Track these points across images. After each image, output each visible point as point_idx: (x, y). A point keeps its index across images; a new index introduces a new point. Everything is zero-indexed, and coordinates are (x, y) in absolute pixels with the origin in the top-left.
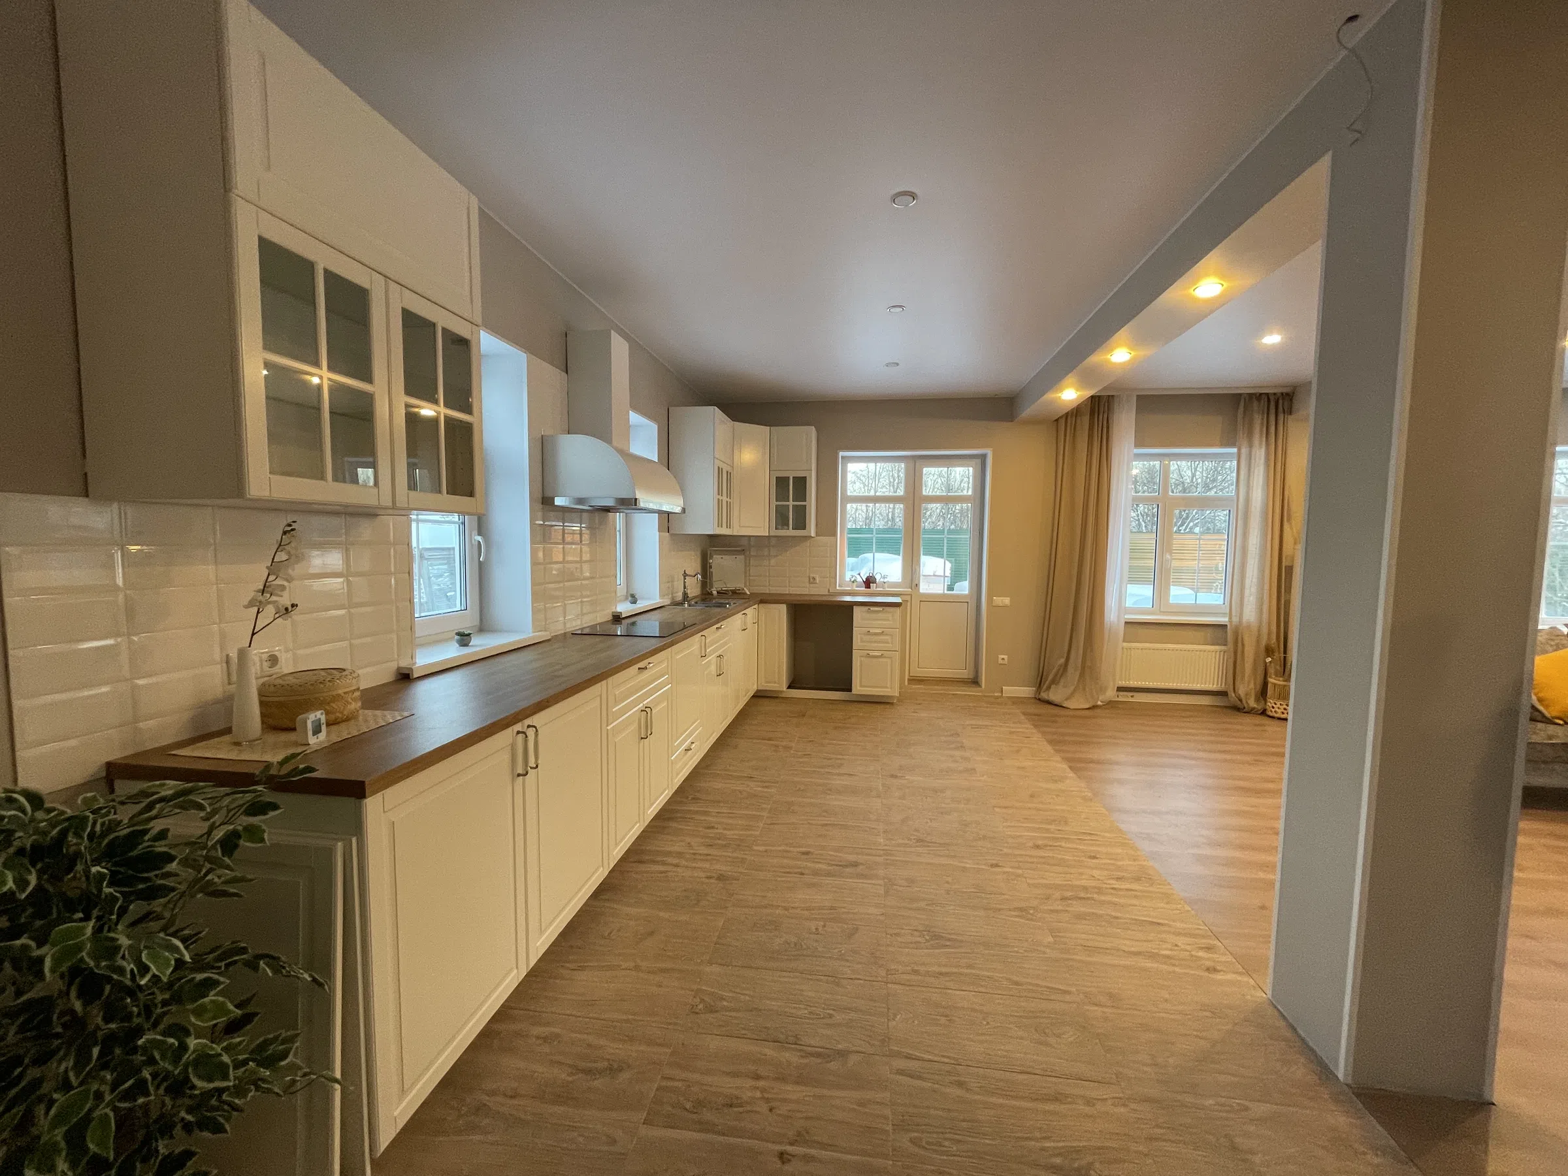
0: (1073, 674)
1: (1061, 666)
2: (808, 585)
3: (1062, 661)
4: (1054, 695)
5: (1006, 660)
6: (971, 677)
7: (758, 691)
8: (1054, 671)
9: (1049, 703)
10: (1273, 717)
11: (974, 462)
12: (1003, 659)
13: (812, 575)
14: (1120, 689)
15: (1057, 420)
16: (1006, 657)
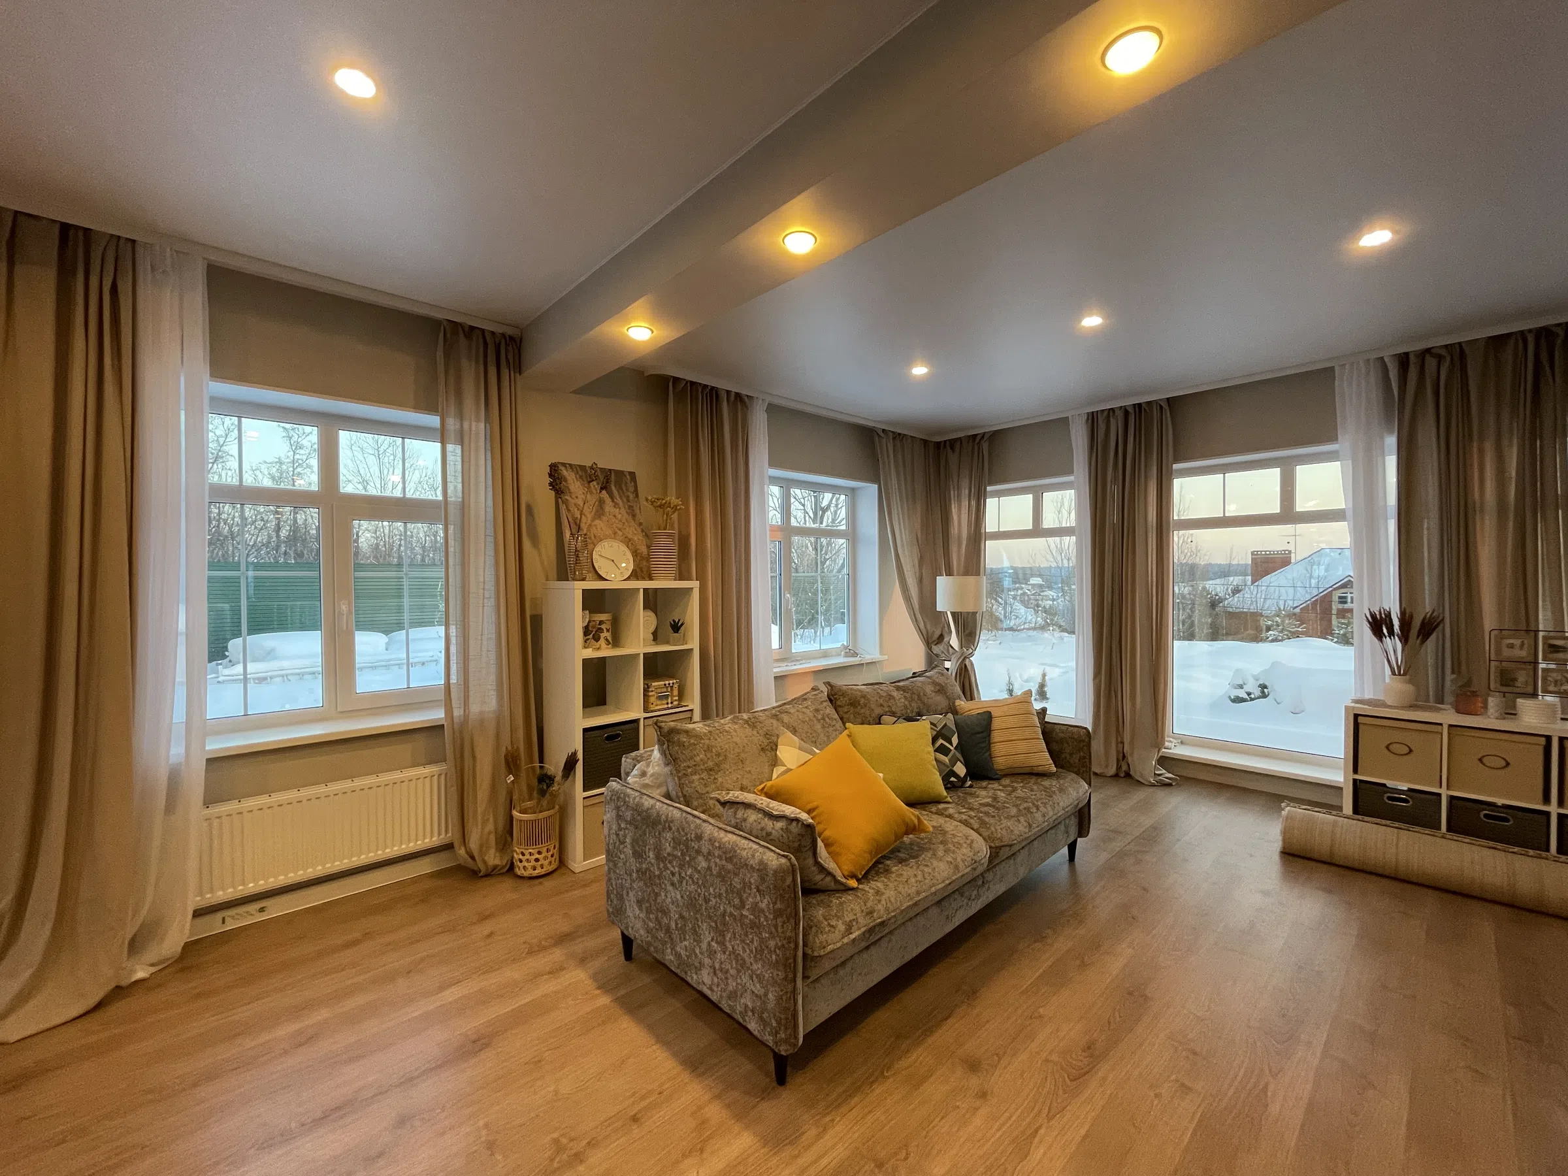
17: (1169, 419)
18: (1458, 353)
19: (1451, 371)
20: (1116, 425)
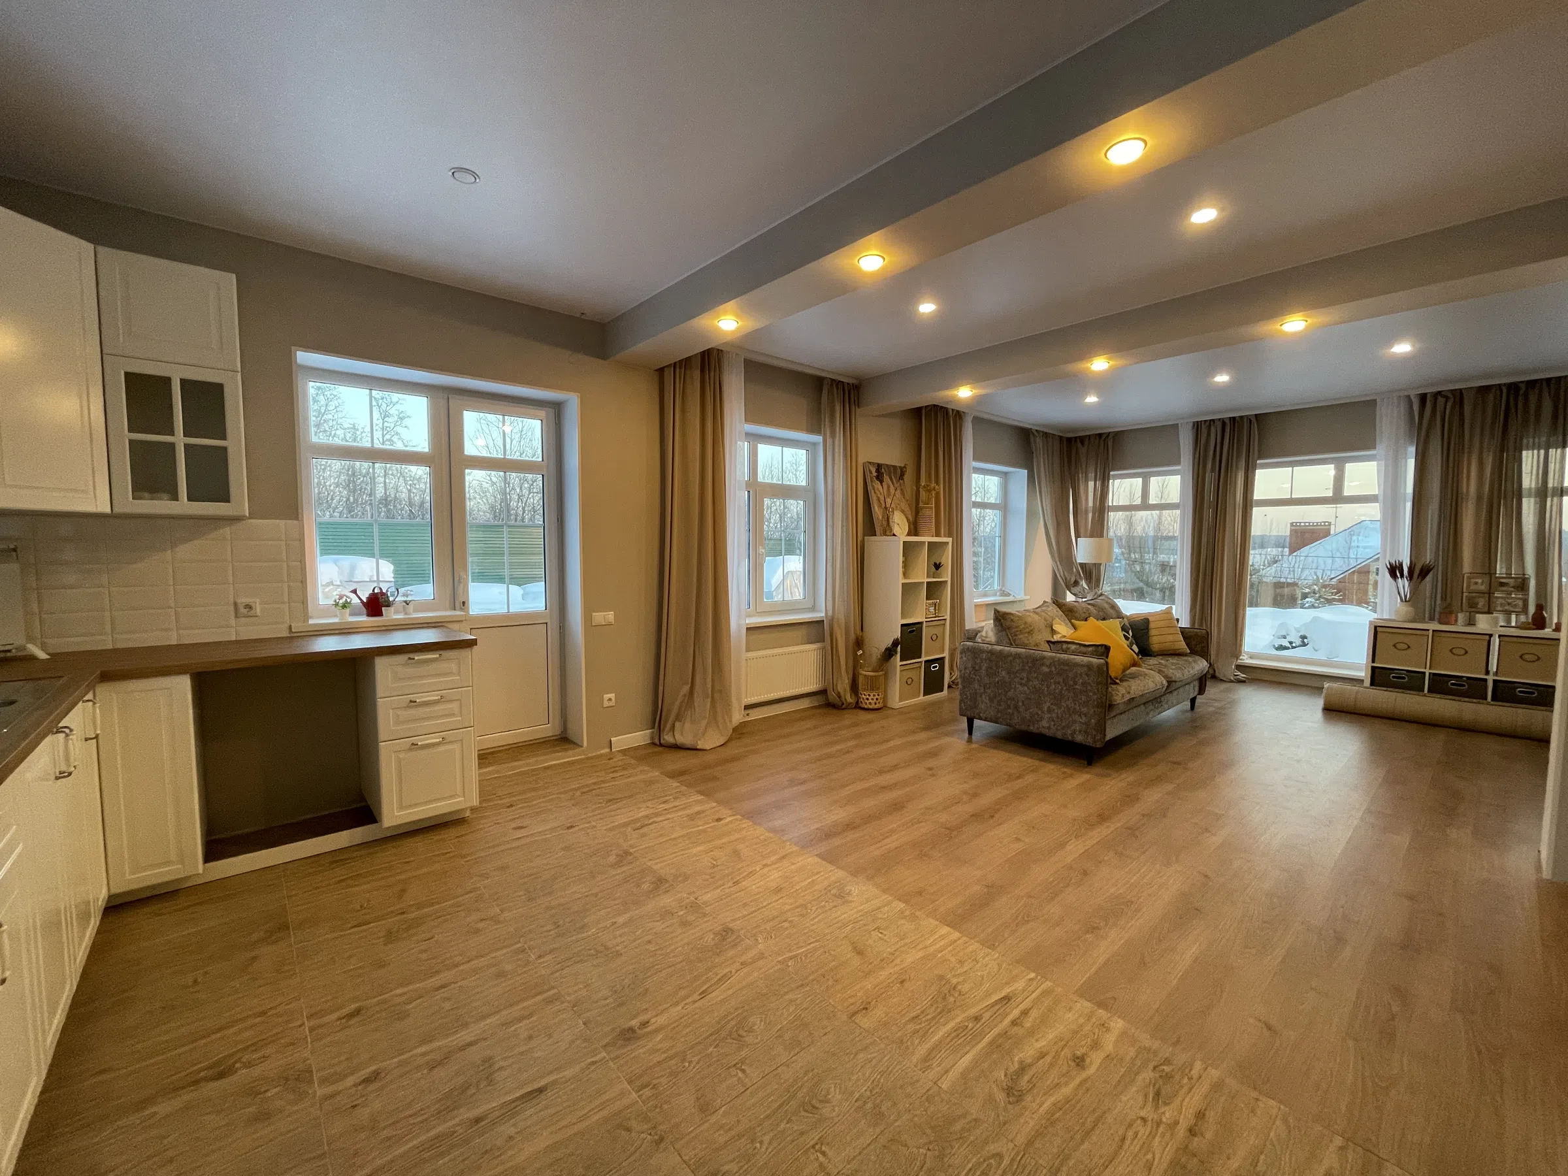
0: (701, 704)
1: (685, 695)
2: (233, 621)
3: (686, 688)
4: (683, 734)
5: (613, 699)
6: (558, 732)
7: (111, 897)
8: (677, 703)
9: (676, 747)
10: (868, 709)
11: (542, 413)
12: (610, 699)
13: (243, 600)
14: (747, 707)
15: (661, 371)
16: (612, 696)
17: (1256, 430)
18: (1458, 396)
19: (1453, 407)
20: (1215, 432)
